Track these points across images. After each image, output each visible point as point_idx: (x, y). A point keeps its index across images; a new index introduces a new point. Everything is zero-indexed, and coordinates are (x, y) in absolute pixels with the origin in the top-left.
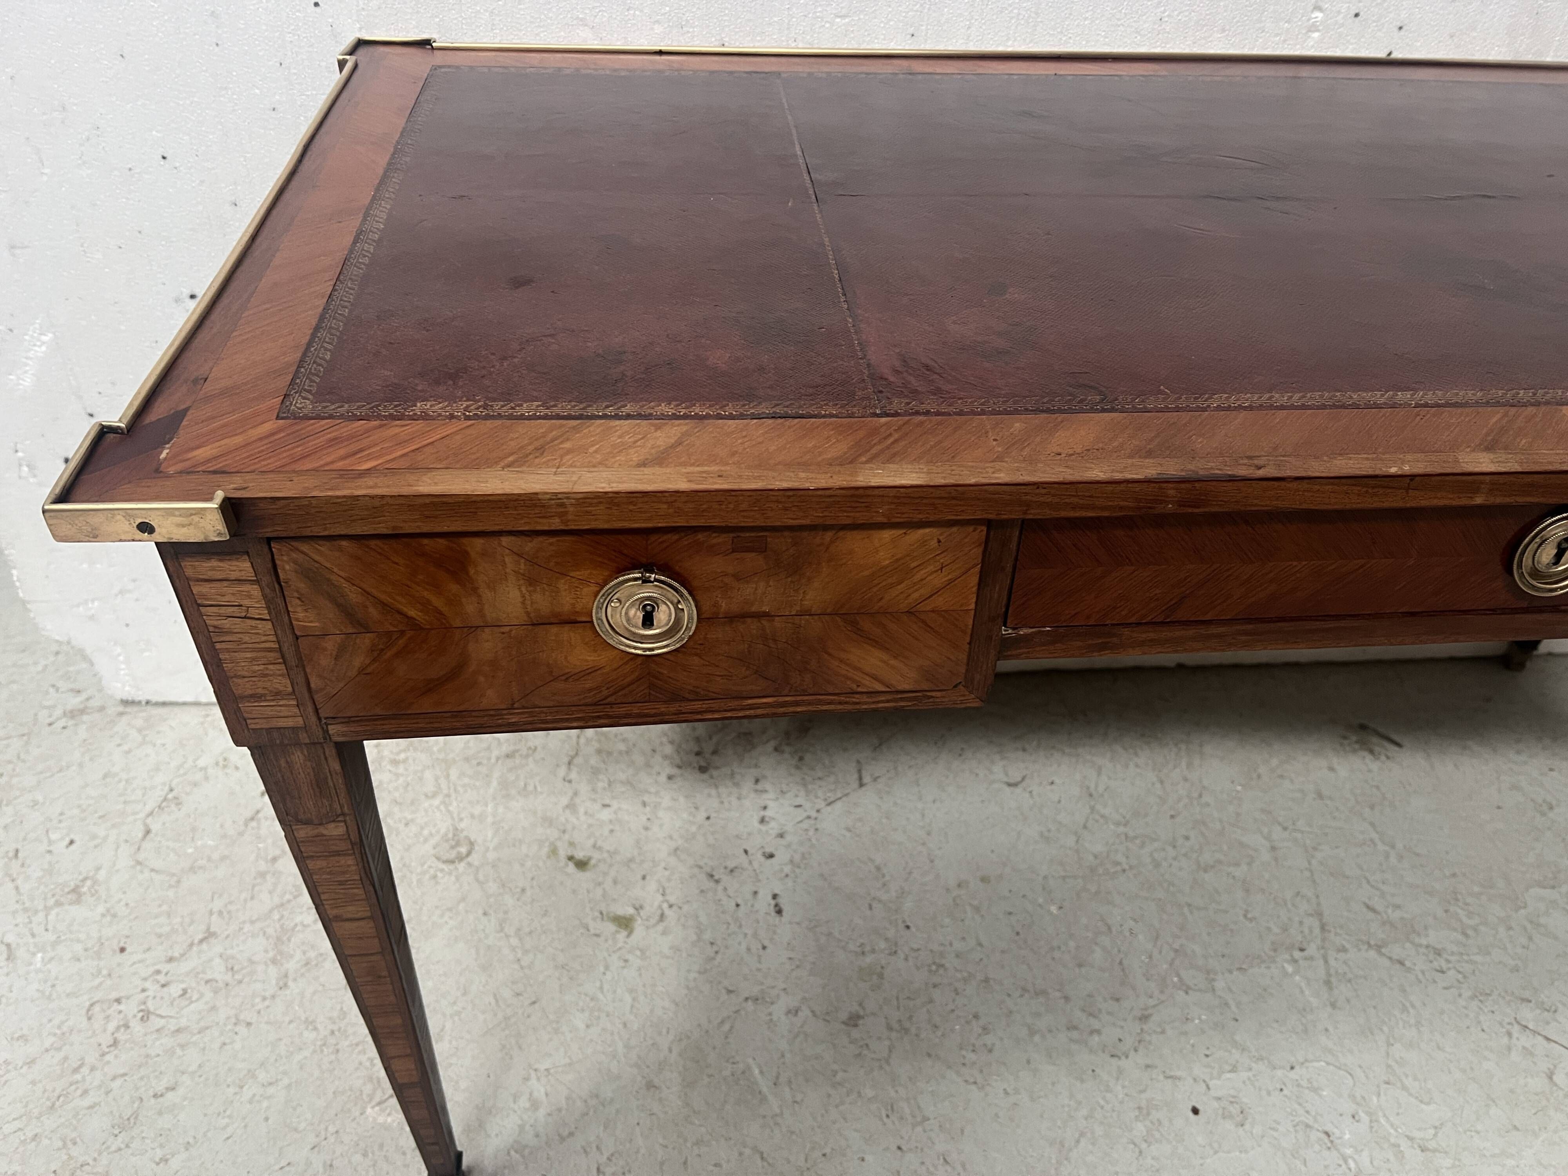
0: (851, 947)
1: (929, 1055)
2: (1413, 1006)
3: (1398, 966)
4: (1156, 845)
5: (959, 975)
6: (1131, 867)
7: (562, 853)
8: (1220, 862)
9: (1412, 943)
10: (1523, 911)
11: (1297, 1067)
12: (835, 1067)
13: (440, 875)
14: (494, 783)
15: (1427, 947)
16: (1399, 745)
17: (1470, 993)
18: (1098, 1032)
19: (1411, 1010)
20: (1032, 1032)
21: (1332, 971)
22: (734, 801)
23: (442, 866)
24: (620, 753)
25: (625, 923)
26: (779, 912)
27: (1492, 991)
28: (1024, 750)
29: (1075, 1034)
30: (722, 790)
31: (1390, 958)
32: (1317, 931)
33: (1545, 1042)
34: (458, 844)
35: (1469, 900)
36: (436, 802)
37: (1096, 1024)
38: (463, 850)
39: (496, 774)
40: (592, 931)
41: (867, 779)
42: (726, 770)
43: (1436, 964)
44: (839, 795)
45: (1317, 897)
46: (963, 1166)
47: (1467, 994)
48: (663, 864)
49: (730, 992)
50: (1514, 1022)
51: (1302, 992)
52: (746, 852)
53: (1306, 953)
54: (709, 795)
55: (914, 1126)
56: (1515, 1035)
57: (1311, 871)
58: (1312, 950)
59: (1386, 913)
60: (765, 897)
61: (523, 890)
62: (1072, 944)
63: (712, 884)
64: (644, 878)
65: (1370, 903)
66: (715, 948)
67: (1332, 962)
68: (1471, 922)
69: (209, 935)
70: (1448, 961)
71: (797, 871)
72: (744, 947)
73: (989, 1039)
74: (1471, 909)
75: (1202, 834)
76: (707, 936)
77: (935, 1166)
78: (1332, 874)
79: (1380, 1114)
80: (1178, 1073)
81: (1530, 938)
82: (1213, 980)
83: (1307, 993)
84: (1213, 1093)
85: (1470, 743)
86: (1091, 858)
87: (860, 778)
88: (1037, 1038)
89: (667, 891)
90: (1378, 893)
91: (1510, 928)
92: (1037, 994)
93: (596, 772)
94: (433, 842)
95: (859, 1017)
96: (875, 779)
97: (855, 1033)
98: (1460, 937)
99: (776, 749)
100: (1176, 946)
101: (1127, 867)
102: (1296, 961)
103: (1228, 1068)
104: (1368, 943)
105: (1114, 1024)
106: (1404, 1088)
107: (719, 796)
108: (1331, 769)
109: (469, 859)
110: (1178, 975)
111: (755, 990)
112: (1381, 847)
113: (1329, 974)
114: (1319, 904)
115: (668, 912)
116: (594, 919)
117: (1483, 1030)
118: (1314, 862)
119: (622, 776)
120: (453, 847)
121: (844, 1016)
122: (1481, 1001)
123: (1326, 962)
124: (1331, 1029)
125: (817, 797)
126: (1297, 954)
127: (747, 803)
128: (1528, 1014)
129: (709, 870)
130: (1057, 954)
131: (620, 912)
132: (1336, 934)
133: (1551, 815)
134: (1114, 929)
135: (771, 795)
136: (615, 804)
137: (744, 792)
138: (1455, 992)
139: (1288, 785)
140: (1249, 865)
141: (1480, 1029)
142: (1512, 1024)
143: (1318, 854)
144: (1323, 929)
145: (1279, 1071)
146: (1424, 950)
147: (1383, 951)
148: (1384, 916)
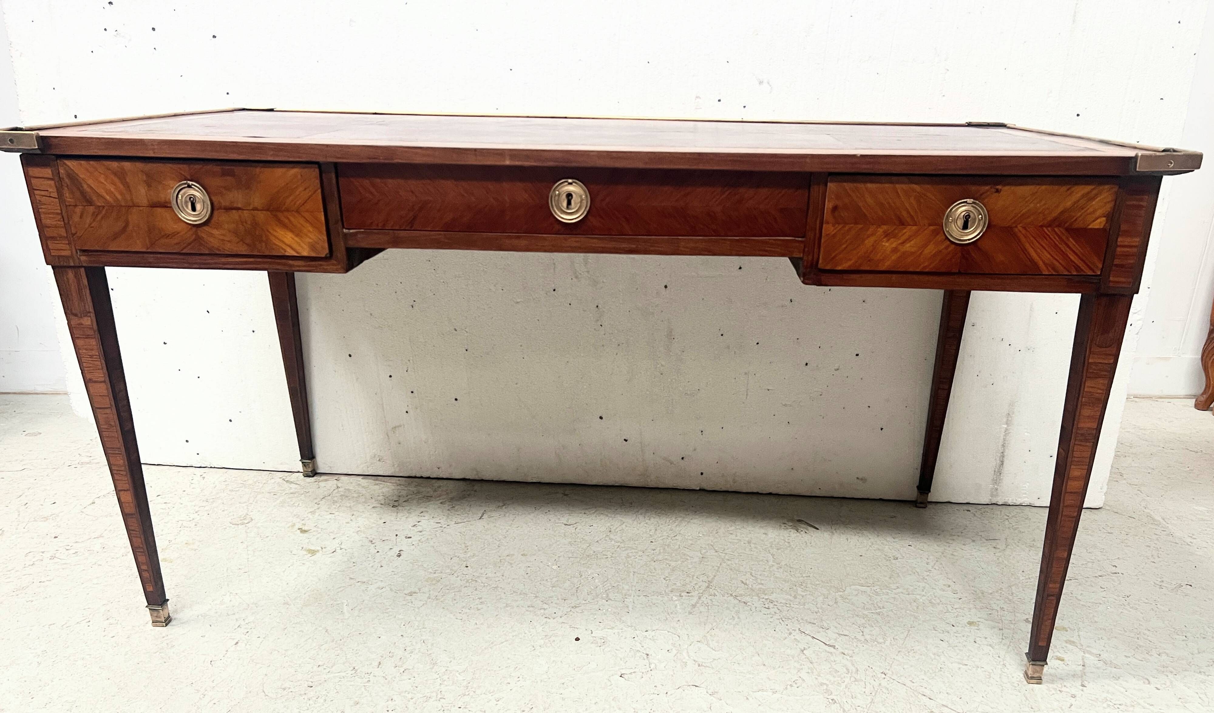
0: (430, 570)
1: (443, 608)
2: (739, 618)
3: (743, 604)
4: (633, 551)
5: (482, 584)
6: (612, 557)
7: (297, 527)
8: (666, 559)
9: (759, 597)
10: (840, 593)
11: (650, 631)
12: (389, 607)
13: (228, 528)
14: (278, 501)
15: (767, 599)
16: (818, 529)
18: (545, 609)
19: (736, 619)
20: (507, 605)
21: (700, 601)
22: (404, 518)
23: (231, 525)
24: (353, 497)
25: (313, 552)
26: (399, 556)
27: (794, 618)
28: (585, 513)
29: (531, 609)
30: (400, 515)
31: (740, 601)
32: (703, 588)
33: (811, 639)
34: (244, 519)
35: (809, 585)
36: (244, 505)
37: (545, 606)
38: (246, 521)
39: (281, 499)
40: (293, 553)
41: (485, 516)
42: (408, 508)
43: (767, 606)
44: (465, 520)
45: (715, 576)
46: (432, 645)
47: (777, 617)
48: (348, 535)
49: (351, 579)
50: (797, 630)
51: (676, 607)
52: (397, 535)
53: (689, 594)
54: (391, 515)
55: (415, 630)
56: (794, 634)
57: (719, 567)
58: (694, 594)
59: (752, 585)
60: (396, 551)
61: (267, 537)
62: (555, 580)
63: (370, 544)
64: (334, 539)
65: (744, 581)
66: (354, 564)
67: (703, 599)
68: (803, 594)
69: (101, 536)
70: (775, 605)
71: (420, 544)
72: (371, 565)
73: (480, 607)
74: (807, 589)
75: (664, 549)
76: (354, 560)
77: (416, 643)
78: (731, 569)
79: (686, 651)
80: (577, 627)
81: (836, 603)
82: (626, 598)
83: (678, 608)
84: (592, 635)
85: (865, 532)
86: (592, 552)
87: (482, 516)
88: (508, 609)
89: (343, 544)
90: (753, 578)
91: (826, 598)
92: (520, 594)
93: (335, 502)
94: (232, 517)
95: (415, 593)
96: (490, 517)
97: (409, 598)
98: (792, 598)
99: (441, 503)
100: (615, 585)
101: (609, 556)
102: (681, 596)
103: (609, 627)
104: (731, 595)
105: (557, 607)
106: (708, 645)
107: (397, 516)
108: (766, 534)
109: (247, 525)
110: (608, 595)
111: (365, 580)
113: (697, 603)
114: (713, 579)
115: (338, 550)
116: (297, 550)
117: (775, 631)
118: (724, 564)
119: (348, 505)
120: (241, 520)
121: (406, 592)
122: (783, 621)
123: (700, 598)
124: (681, 621)
125: (451, 521)
126: (684, 594)
127: (409, 519)
128: (808, 629)
129: (371, 539)
130: (544, 582)
131: (313, 548)
132: (714, 589)
133: (894, 561)
134: (583, 577)
135: (426, 518)
136: (337, 513)
137: (411, 516)
138: (769, 616)
139: (733, 537)
140: (683, 562)
141: (773, 630)
142: (795, 630)
143: (729, 562)
144: (708, 587)
145: (637, 632)
146: (764, 600)
147: (738, 598)
148: (750, 586)
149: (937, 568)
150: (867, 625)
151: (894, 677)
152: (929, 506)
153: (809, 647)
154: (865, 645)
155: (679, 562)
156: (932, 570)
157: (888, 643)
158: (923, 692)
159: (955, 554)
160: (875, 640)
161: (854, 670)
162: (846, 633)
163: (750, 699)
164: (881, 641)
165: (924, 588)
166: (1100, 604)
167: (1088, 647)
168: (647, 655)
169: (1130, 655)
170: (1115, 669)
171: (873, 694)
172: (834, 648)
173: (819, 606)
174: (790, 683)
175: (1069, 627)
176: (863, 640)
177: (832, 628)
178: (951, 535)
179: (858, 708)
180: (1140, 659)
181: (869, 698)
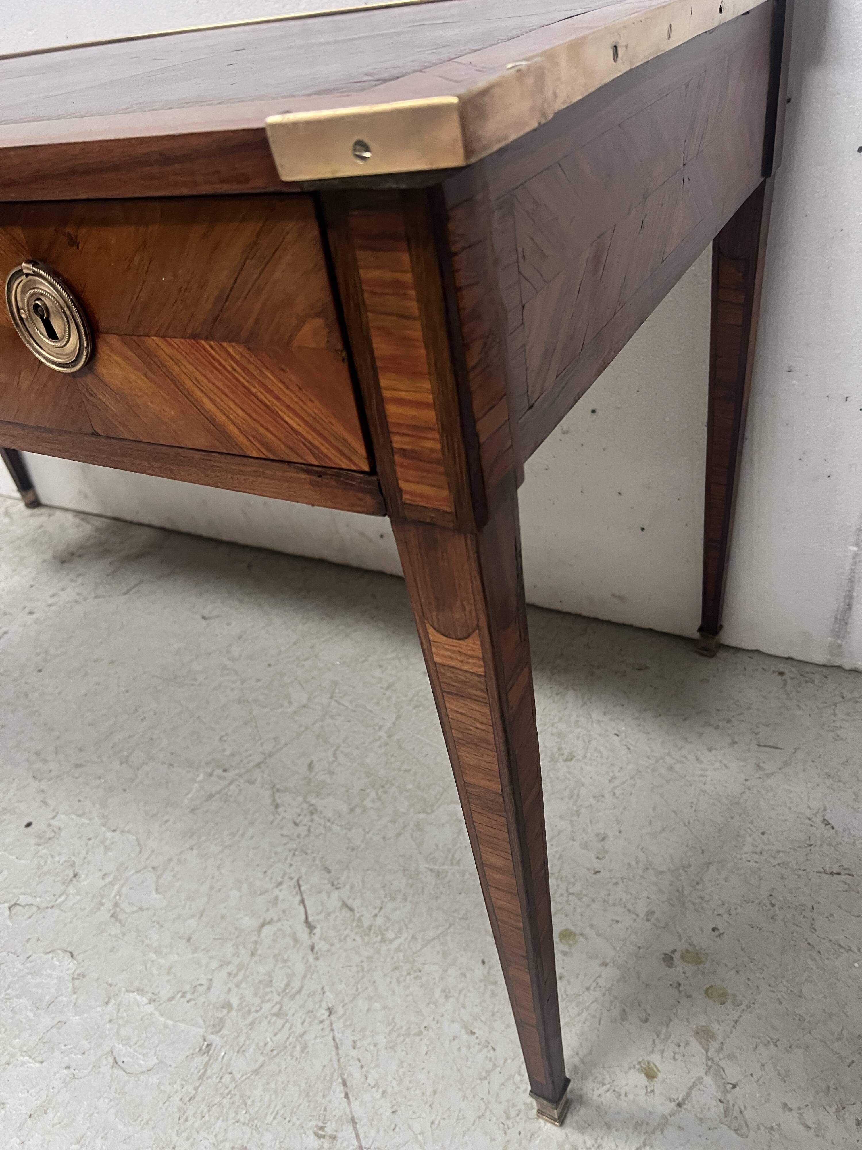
2: (243, 835)
3: (272, 808)
4: (234, 678)
6: (200, 685)
8: (256, 701)
9: (305, 799)
10: (422, 816)
11: (118, 832)
15: (311, 805)
17: (295, 846)
18: (46, 762)
19: (237, 837)
20: (17, 745)
21: (223, 792)
22: (55, 582)
24: (40, 543)
27: (313, 853)
29: (34, 757)
31: (274, 800)
32: (252, 765)
33: (297, 903)
35: (392, 791)
37: (52, 757)
41: (133, 591)
42: (73, 566)
43: (299, 819)
44: (107, 595)
45: (286, 745)
47: (293, 845)
50: (295, 880)
51: (187, 794)
52: (24, 608)
53: (225, 774)
54: (48, 575)
56: (284, 886)
57: (307, 728)
58: (230, 775)
59: (317, 773)
67: (232, 787)
70: (312, 820)
74: (384, 797)
75: (272, 681)
78: (318, 736)
79: (122, 882)
80: (49, 802)
81: (399, 835)
82: (147, 764)
83: (190, 796)
84: (50, 821)
85: (571, 692)
86: (186, 671)
88: (13, 751)
90: (331, 759)
91: (394, 821)
93: (17, 549)
98: (346, 811)
101: (197, 684)
102: (211, 774)
103: (80, 812)
104: (274, 786)
105: (60, 762)
106: (159, 877)
107: (53, 577)
110: (131, 753)
112: (382, 733)
113: (219, 792)
114: (279, 750)
117: (265, 872)
118: (319, 724)
119: (25, 554)
122: (294, 855)
123: (230, 784)
124: (169, 823)
125: (95, 593)
126: (219, 772)
127: (59, 584)
128: (313, 880)
132: (263, 772)
137: (66, 579)
138: (285, 840)
139: (377, 673)
140: (272, 710)
141: (264, 870)
142: (291, 879)
143: (329, 721)
144: (258, 765)
145: (104, 829)
146: (305, 806)
147: (277, 795)
148: (313, 774)
149: (618, 792)
150: (399, 897)
151: (338, 1025)
152: (722, 654)
153: (279, 920)
154: (358, 938)
155: (266, 710)
156: (607, 795)
157: (398, 941)
158: (350, 1074)
159: (677, 767)
160: (381, 932)
161: (296, 989)
162: (355, 904)
163: (112, 1002)
164: (390, 935)
165: (560, 832)
166: (849, 950)
167: (731, 1057)
168: (75, 876)
169: (793, 1104)
170: (734, 1135)
171: (275, 1052)
172: (310, 933)
173: (368, 836)
174: (187, 987)
175: (735, 996)
176: (366, 923)
177: (348, 887)
178: (707, 724)
179: (227, 1078)
180: (810, 1124)
181: (261, 1059)
